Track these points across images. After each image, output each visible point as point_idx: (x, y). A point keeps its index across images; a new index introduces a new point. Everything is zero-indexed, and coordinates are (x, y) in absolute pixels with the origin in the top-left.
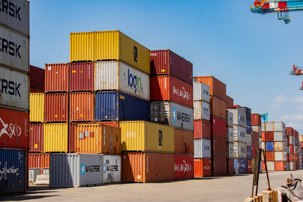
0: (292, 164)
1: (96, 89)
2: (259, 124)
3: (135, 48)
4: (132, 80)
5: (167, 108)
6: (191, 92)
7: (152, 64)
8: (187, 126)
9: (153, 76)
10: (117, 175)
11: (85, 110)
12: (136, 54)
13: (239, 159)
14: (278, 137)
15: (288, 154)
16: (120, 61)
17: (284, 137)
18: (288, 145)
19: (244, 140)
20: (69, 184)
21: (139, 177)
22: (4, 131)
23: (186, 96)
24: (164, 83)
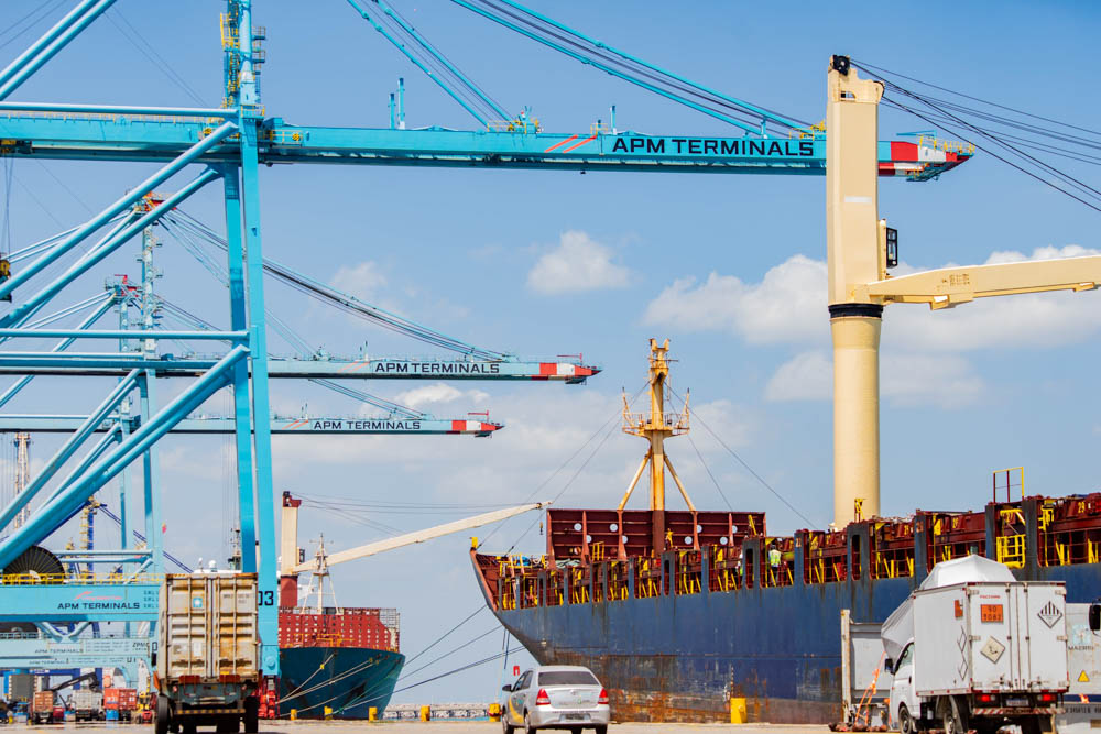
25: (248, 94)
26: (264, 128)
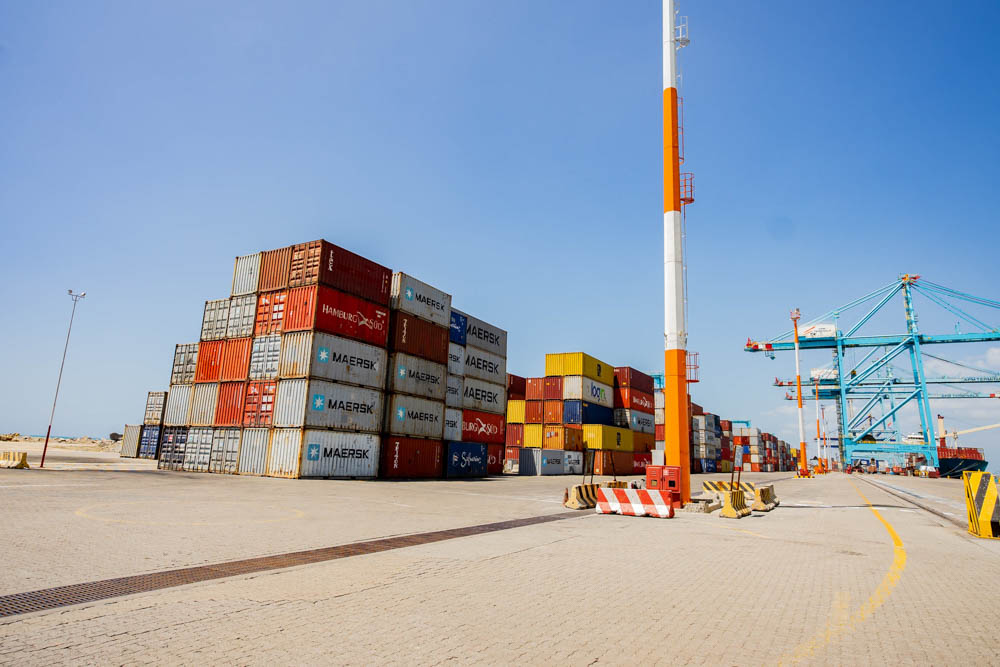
0: (769, 466)
1: (564, 398)
2: (730, 429)
3: (599, 366)
4: (595, 392)
5: (628, 414)
6: (652, 400)
7: (616, 379)
8: (647, 429)
9: (616, 387)
10: (579, 468)
11: (555, 414)
12: (599, 370)
13: (707, 460)
14: (754, 441)
15: (765, 458)
16: (583, 376)
17: (759, 442)
18: (765, 449)
19: (712, 443)
20: (533, 473)
21: (597, 470)
22: (482, 429)
23: (647, 404)
24: (625, 393)
25: (915, 330)
26: (920, 338)
